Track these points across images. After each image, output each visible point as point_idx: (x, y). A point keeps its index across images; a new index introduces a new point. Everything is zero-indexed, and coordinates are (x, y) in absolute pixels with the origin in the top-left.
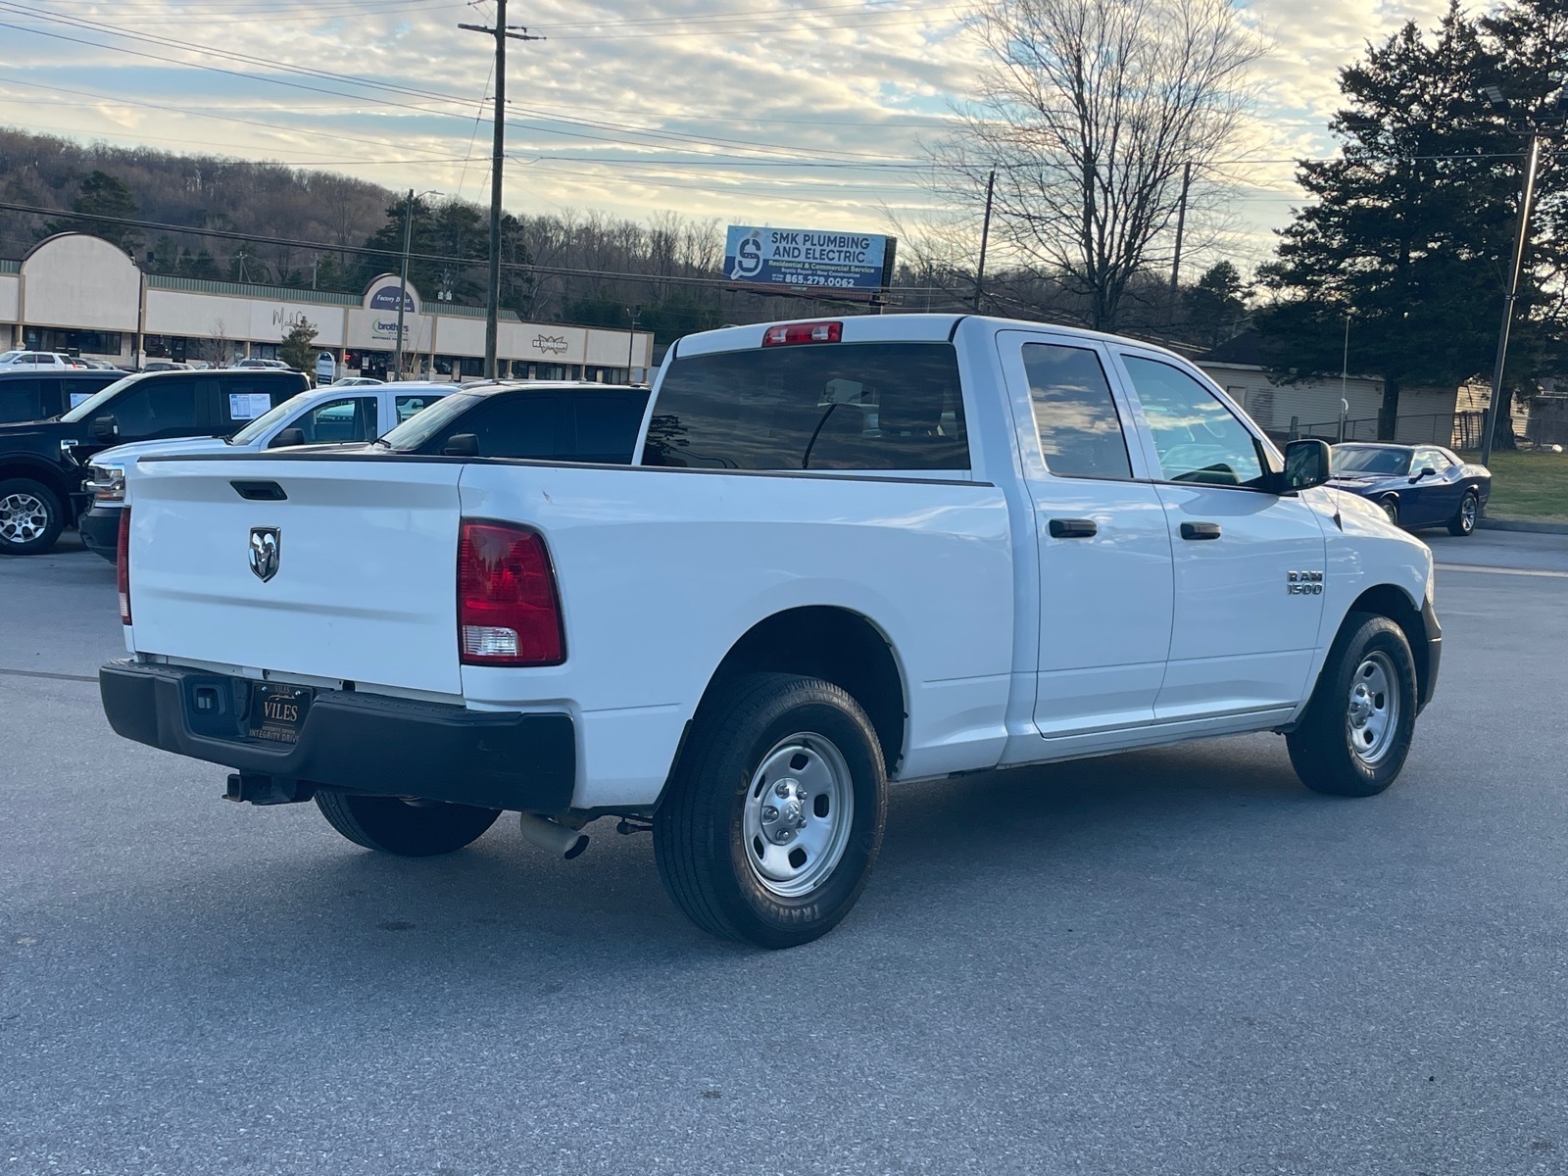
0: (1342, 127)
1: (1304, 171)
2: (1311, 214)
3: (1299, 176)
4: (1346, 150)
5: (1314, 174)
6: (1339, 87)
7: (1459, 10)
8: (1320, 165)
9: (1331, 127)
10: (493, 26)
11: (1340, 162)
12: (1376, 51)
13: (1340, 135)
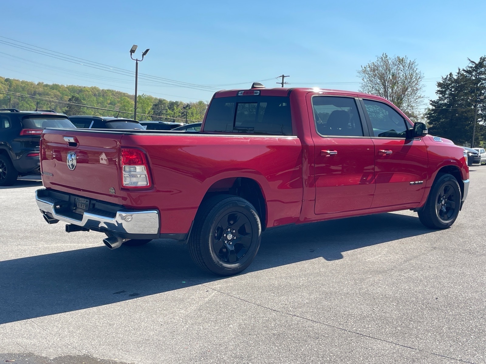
0: (438, 93)
1: (431, 102)
2: (433, 110)
3: (430, 103)
4: (439, 97)
5: (433, 103)
6: (437, 86)
7: (460, 71)
8: (434, 101)
9: (436, 93)
10: (281, 82)
11: (438, 100)
12: (444, 78)
13: (438, 94)
